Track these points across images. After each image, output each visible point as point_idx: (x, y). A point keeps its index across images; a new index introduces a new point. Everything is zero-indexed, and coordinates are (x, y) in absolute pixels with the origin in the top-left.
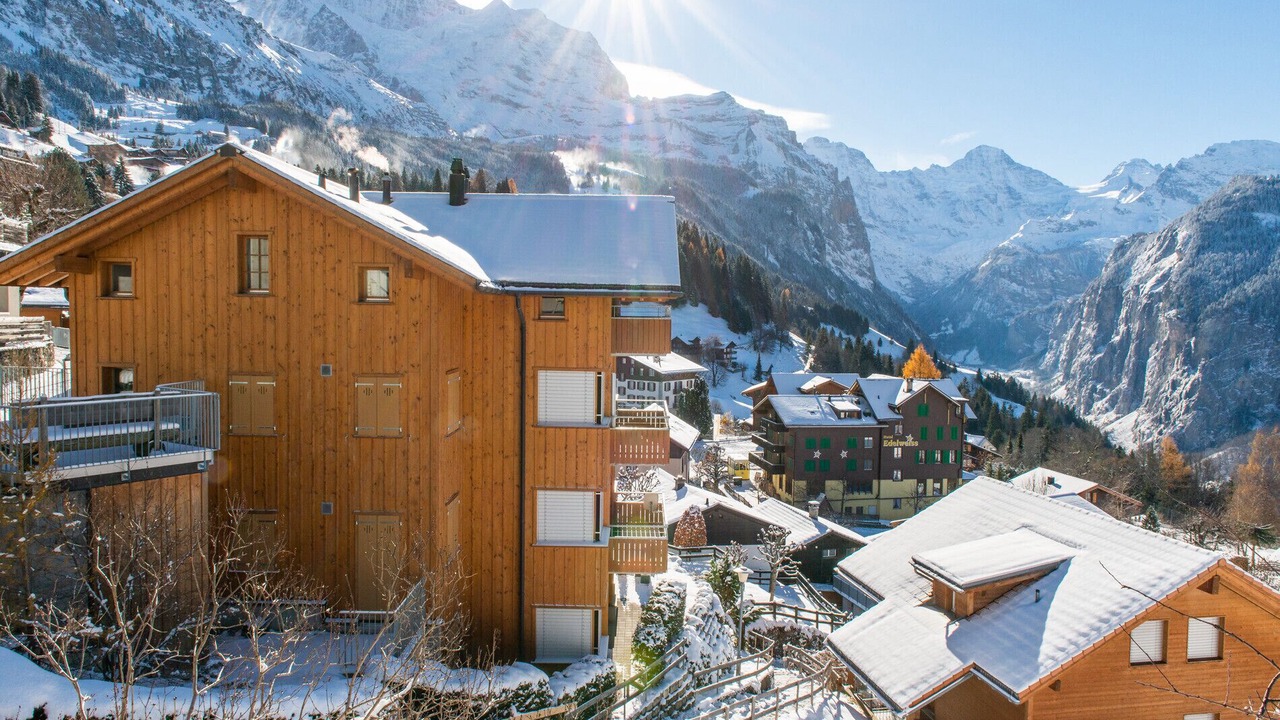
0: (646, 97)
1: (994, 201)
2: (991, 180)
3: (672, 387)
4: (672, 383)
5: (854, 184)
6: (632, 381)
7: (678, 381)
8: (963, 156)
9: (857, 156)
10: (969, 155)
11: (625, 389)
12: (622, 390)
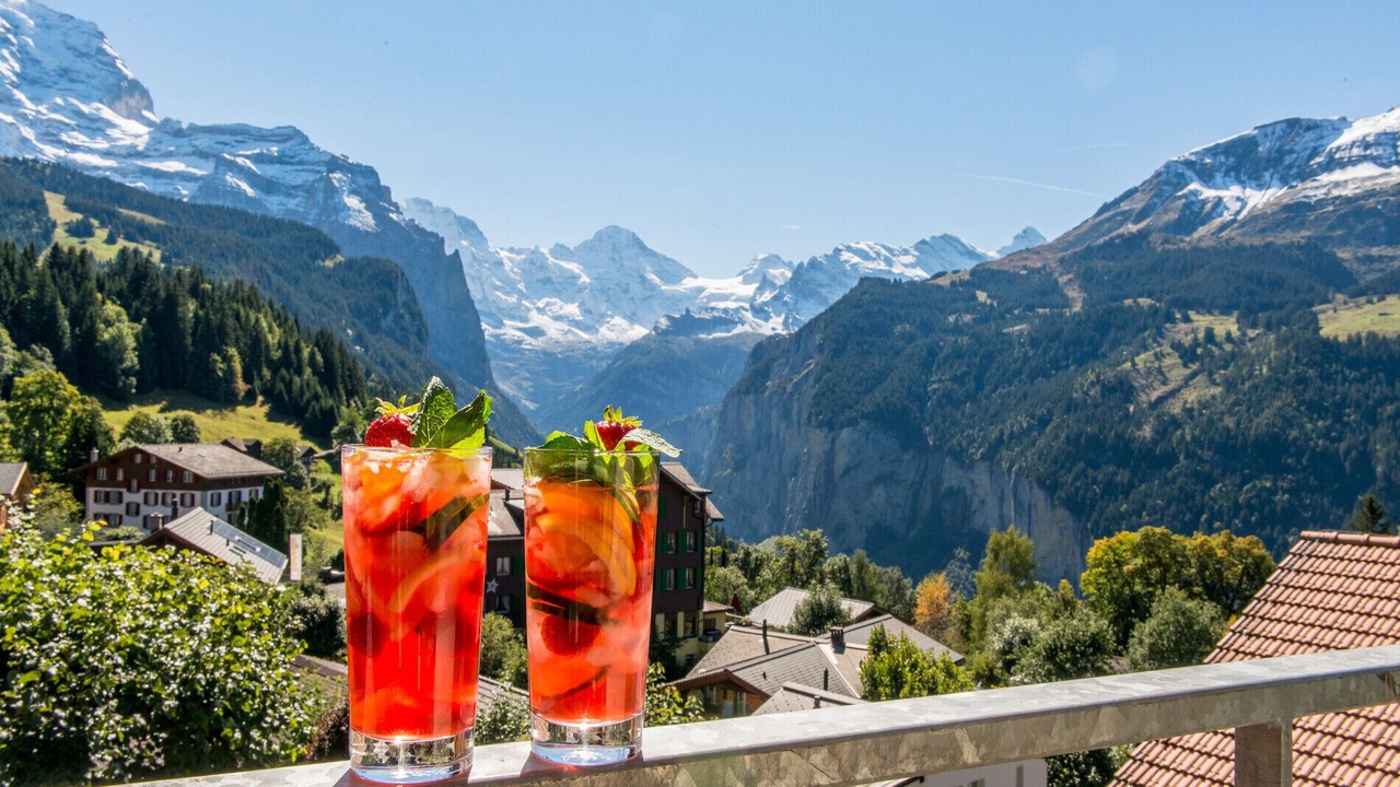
0: (179, 122)
1: (626, 291)
2: (622, 266)
3: (225, 500)
4: (225, 493)
5: (465, 260)
6: (152, 492)
7: (234, 490)
8: (590, 236)
9: (468, 227)
10: (599, 236)
11: (138, 505)
12: (133, 508)
